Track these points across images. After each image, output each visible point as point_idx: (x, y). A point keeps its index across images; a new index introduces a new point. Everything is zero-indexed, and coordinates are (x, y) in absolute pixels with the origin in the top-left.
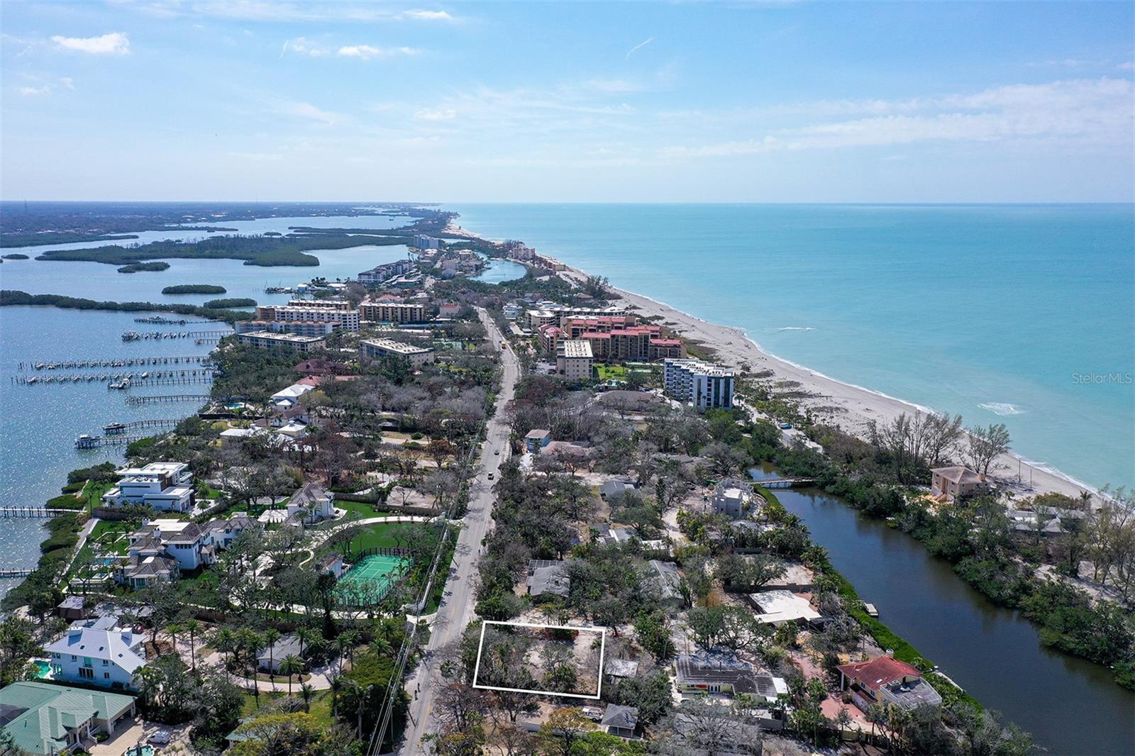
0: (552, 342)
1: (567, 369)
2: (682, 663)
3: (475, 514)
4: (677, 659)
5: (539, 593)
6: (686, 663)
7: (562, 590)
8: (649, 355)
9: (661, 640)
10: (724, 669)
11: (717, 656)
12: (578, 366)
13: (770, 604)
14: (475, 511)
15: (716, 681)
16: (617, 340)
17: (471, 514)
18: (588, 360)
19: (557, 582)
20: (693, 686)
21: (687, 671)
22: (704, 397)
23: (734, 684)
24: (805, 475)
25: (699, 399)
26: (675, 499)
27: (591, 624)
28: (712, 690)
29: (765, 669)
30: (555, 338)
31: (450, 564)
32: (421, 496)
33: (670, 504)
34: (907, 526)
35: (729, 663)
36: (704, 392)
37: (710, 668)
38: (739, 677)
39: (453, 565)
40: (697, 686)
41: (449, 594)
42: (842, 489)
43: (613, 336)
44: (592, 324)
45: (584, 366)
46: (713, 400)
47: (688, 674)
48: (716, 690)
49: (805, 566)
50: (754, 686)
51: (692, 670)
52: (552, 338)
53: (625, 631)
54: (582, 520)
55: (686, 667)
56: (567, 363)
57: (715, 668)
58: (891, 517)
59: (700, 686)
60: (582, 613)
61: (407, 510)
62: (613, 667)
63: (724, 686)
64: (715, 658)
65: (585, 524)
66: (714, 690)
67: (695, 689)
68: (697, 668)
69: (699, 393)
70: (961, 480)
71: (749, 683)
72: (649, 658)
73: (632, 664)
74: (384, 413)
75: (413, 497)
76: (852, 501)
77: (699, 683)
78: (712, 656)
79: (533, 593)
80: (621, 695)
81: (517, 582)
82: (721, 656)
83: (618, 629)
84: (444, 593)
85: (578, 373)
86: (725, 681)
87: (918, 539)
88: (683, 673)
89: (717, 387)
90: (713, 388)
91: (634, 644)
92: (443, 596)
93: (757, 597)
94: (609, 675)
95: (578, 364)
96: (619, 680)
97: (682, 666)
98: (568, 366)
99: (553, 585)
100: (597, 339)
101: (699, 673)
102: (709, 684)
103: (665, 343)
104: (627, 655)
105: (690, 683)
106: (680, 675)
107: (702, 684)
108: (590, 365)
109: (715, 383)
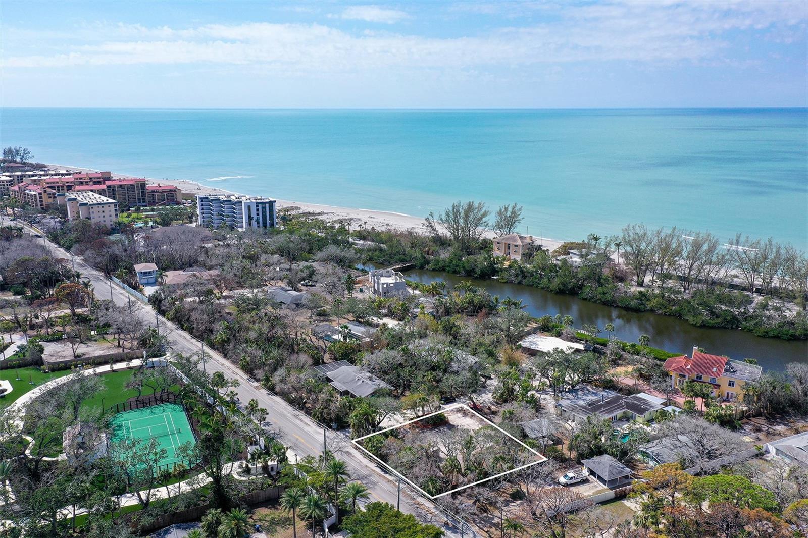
1: (92, 216)
2: (569, 407)
6: (572, 406)
8: (147, 201)
10: (602, 400)
11: (579, 393)
12: (103, 212)
13: (540, 347)
15: (613, 411)
18: (113, 205)
22: (254, 220)
23: (628, 409)
24: (402, 261)
25: (250, 223)
27: (443, 404)
30: (43, 193)
34: (514, 280)
35: (596, 395)
36: (254, 214)
37: (593, 404)
42: (439, 265)
44: (67, 181)
45: (110, 211)
46: (261, 223)
48: (615, 419)
50: (641, 405)
52: (40, 194)
56: (91, 210)
57: (595, 402)
58: (494, 276)
61: (90, 361)
63: (620, 414)
64: (581, 395)
68: (586, 407)
70: (521, 242)
71: (635, 404)
76: (456, 272)
82: (581, 392)
85: (104, 219)
86: (619, 408)
89: (264, 212)
90: (260, 212)
95: (103, 209)
98: (93, 212)
100: (98, 190)
102: (612, 415)
103: (160, 189)
108: (116, 210)
109: (262, 208)
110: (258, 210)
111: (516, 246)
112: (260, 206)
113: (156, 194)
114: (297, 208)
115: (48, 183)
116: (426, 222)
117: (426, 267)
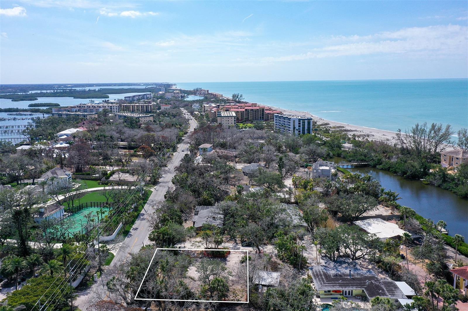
0: (215, 114)
1: (223, 122)
2: (316, 272)
3: (163, 184)
4: (312, 269)
5: (201, 225)
6: (320, 272)
7: (217, 223)
8: (264, 119)
9: (296, 255)
10: (353, 276)
11: (344, 265)
13: (369, 227)
14: (164, 182)
15: (349, 286)
16: (248, 112)
17: (161, 184)
18: (234, 117)
19: (214, 217)
20: (329, 291)
21: (322, 279)
22: (297, 130)
23: (366, 288)
24: (362, 160)
25: (294, 131)
26: (289, 174)
27: (240, 246)
28: (346, 294)
29: (383, 274)
31: (141, 211)
32: (132, 176)
33: (286, 176)
34: (436, 183)
35: (355, 271)
36: (297, 127)
37: (340, 276)
38: (368, 282)
39: (143, 212)
40: (333, 291)
41: (136, 229)
42: (387, 166)
43: (246, 110)
45: (232, 121)
46: (301, 131)
47: (323, 281)
48: (349, 294)
49: (382, 205)
50: (383, 290)
51: (327, 278)
52: (215, 112)
53: (265, 250)
54: (232, 185)
55: (321, 275)
56: (222, 119)
57: (345, 275)
58: (423, 179)
59: (336, 291)
60: (233, 238)
61: (120, 183)
62: (259, 277)
63: (356, 291)
64: (342, 267)
65: (234, 187)
66: (347, 294)
67: (331, 294)
68: (330, 276)
69: (294, 128)
70: (463, 156)
71: (378, 287)
72: (288, 269)
73: (275, 275)
74: (122, 143)
75: (127, 177)
76: (395, 172)
77: (334, 289)
78: (339, 266)
79: (196, 226)
80: (270, 303)
81: (186, 220)
82: (346, 265)
83: (261, 248)
84: (132, 228)
85: (228, 124)
86: (357, 286)
87: (446, 189)
88: (320, 281)
89: (304, 125)
90: (301, 125)
91: (274, 259)
92: (131, 230)
93: (359, 223)
94: (258, 285)
95: (228, 120)
96: (266, 288)
97: (317, 275)
99: (211, 219)
100: (238, 112)
101: (333, 280)
102: (343, 289)
103: (273, 112)
104: (270, 268)
105: (327, 289)
106: (317, 282)
107: (338, 289)
108: (235, 120)
109: (303, 122)
110: (299, 124)
111: (457, 159)
112: (301, 121)
113: (269, 115)
114: (343, 127)
115: (226, 108)
116: (396, 137)
117: (377, 166)
